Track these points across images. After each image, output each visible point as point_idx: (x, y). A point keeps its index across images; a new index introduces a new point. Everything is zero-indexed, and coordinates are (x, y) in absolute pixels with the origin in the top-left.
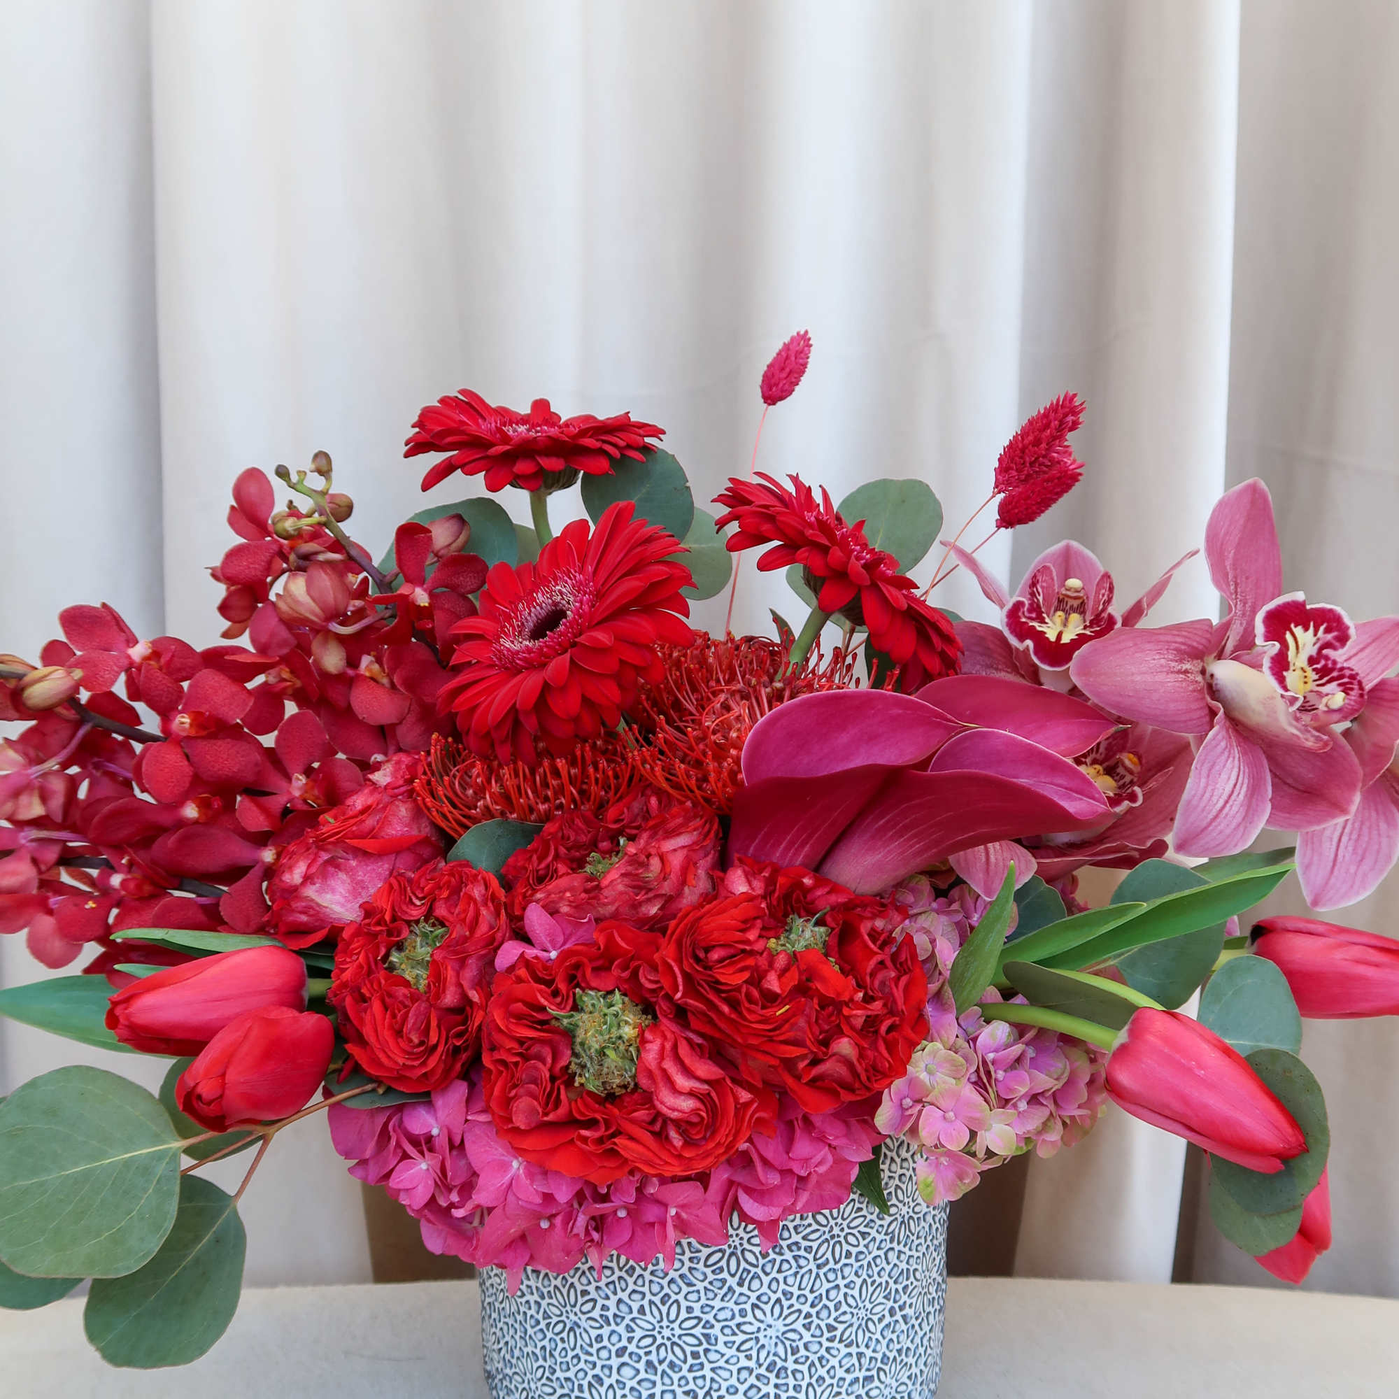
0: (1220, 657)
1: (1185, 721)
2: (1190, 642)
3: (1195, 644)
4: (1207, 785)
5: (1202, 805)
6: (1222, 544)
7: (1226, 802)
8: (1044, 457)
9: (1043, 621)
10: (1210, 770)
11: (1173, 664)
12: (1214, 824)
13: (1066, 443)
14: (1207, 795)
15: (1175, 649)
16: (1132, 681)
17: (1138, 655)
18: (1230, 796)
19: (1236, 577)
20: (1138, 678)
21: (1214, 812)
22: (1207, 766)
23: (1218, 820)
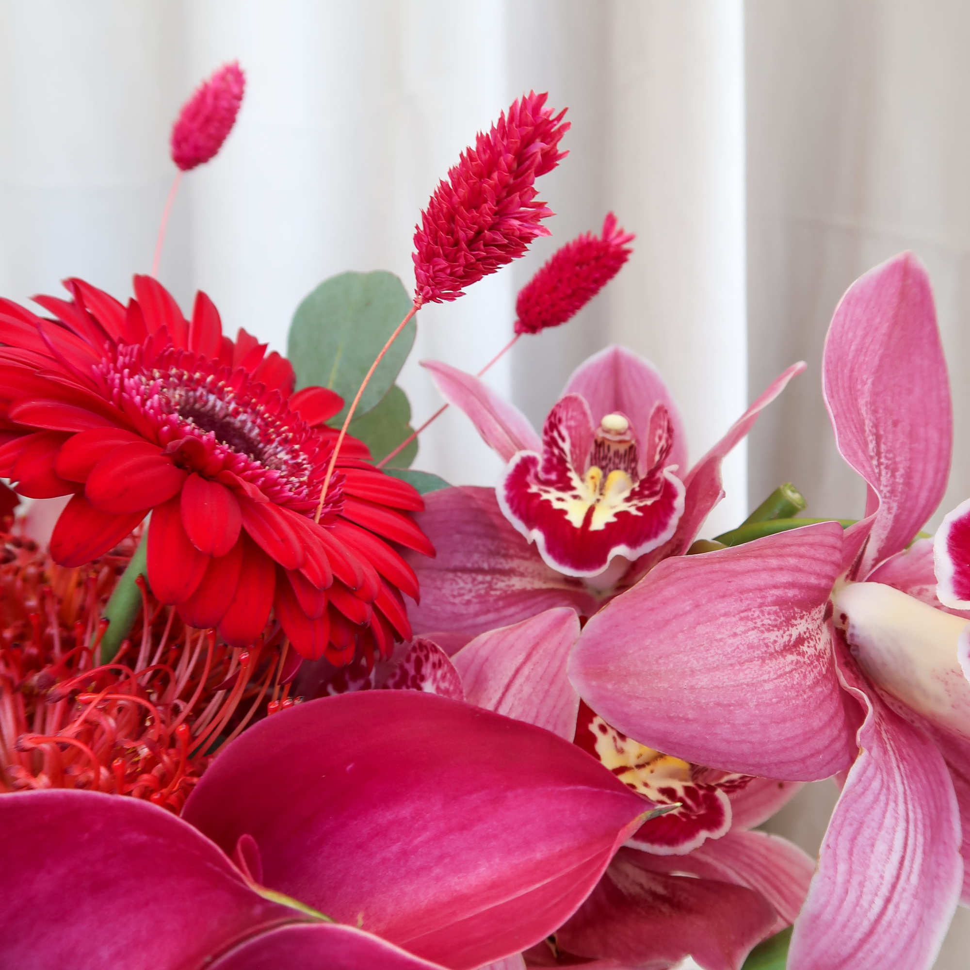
0: (854, 576)
1: (803, 760)
2: (802, 579)
3: (813, 580)
4: (850, 872)
5: (841, 919)
6: (852, 370)
7: (888, 901)
8: (493, 228)
9: (565, 485)
10: (853, 839)
11: (772, 636)
12: (867, 947)
13: (537, 199)
14: (852, 897)
15: (776, 603)
16: (692, 688)
17: (701, 630)
18: (894, 887)
19: (876, 426)
20: (703, 681)
21: (866, 925)
22: (848, 831)
23: (874, 939)
